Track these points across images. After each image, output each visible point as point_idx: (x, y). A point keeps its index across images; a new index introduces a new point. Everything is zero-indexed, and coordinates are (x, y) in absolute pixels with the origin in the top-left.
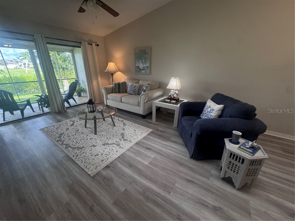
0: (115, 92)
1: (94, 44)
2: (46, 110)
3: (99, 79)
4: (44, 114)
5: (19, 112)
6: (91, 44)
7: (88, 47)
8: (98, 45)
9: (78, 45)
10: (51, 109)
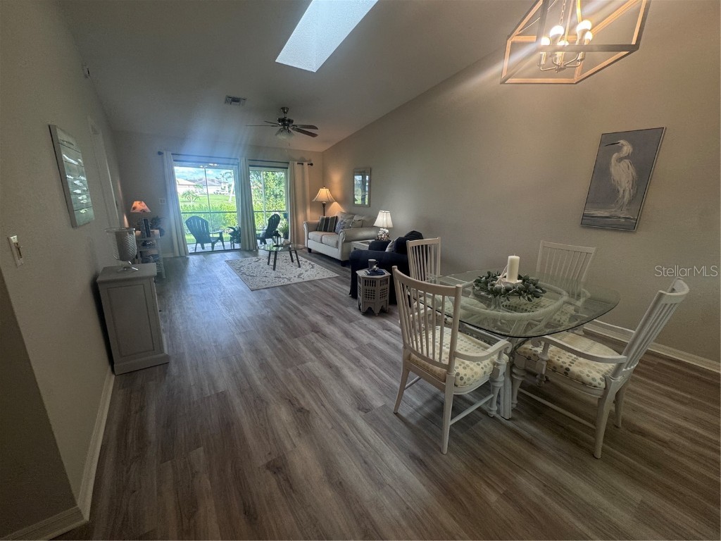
0: (320, 230)
1: (306, 164)
2: (237, 246)
3: (308, 211)
4: (234, 250)
5: (210, 245)
6: (303, 164)
7: (298, 168)
8: (312, 164)
9: (285, 165)
10: (242, 246)
